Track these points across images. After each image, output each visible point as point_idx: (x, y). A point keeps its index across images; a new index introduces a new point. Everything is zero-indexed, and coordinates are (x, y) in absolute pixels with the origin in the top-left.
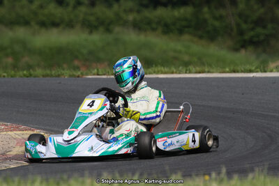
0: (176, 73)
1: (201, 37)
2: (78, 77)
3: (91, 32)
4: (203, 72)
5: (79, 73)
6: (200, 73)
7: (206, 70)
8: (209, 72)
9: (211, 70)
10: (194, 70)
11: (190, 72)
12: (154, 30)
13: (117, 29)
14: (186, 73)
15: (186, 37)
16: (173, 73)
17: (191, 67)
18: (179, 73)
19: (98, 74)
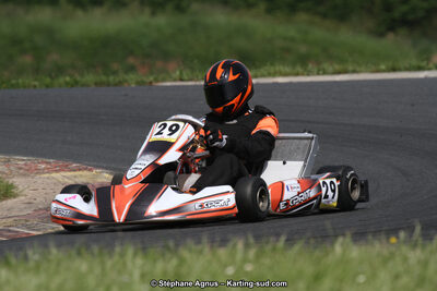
0: (303, 75)
1: (324, 16)
2: (151, 84)
3: (153, 14)
4: (345, 72)
5: (151, 78)
6: (339, 73)
7: (350, 68)
8: (354, 72)
9: (358, 69)
10: (330, 69)
11: (325, 73)
12: (250, 6)
13: (195, 6)
14: (318, 74)
15: (302, 17)
16: (297, 74)
17: (326, 66)
18: (308, 75)
19: (182, 80)
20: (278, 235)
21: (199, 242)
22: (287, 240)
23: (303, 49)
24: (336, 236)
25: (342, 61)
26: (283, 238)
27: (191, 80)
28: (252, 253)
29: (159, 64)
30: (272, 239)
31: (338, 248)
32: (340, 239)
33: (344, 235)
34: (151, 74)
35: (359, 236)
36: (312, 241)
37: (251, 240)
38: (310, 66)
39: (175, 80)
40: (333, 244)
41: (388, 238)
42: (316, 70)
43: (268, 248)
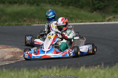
0: (71, 23)
1: (77, 7)
2: (30, 25)
3: (31, 6)
4: (83, 22)
5: (30, 23)
6: (81, 22)
8: (85, 22)
10: (79, 21)
11: (77, 22)
12: (57, 4)
13: (42, 4)
14: (75, 23)
15: (71, 7)
17: (77, 20)
18: (73, 23)
19: (39, 24)
20: (65, 66)
21: (44, 68)
22: (68, 67)
23: (71, 16)
24: (81, 66)
25: (82, 19)
26: (66, 67)
27: (41, 24)
28: (58, 71)
29: (33, 20)
30: (63, 67)
31: (81, 70)
32: (82, 67)
33: (83, 66)
34: (31, 22)
35: (87, 66)
36: (74, 68)
37: (58, 67)
38: (73, 20)
39: (37, 24)
40: (80, 68)
41: (95, 67)
42: (75, 22)
43: (62, 69)
